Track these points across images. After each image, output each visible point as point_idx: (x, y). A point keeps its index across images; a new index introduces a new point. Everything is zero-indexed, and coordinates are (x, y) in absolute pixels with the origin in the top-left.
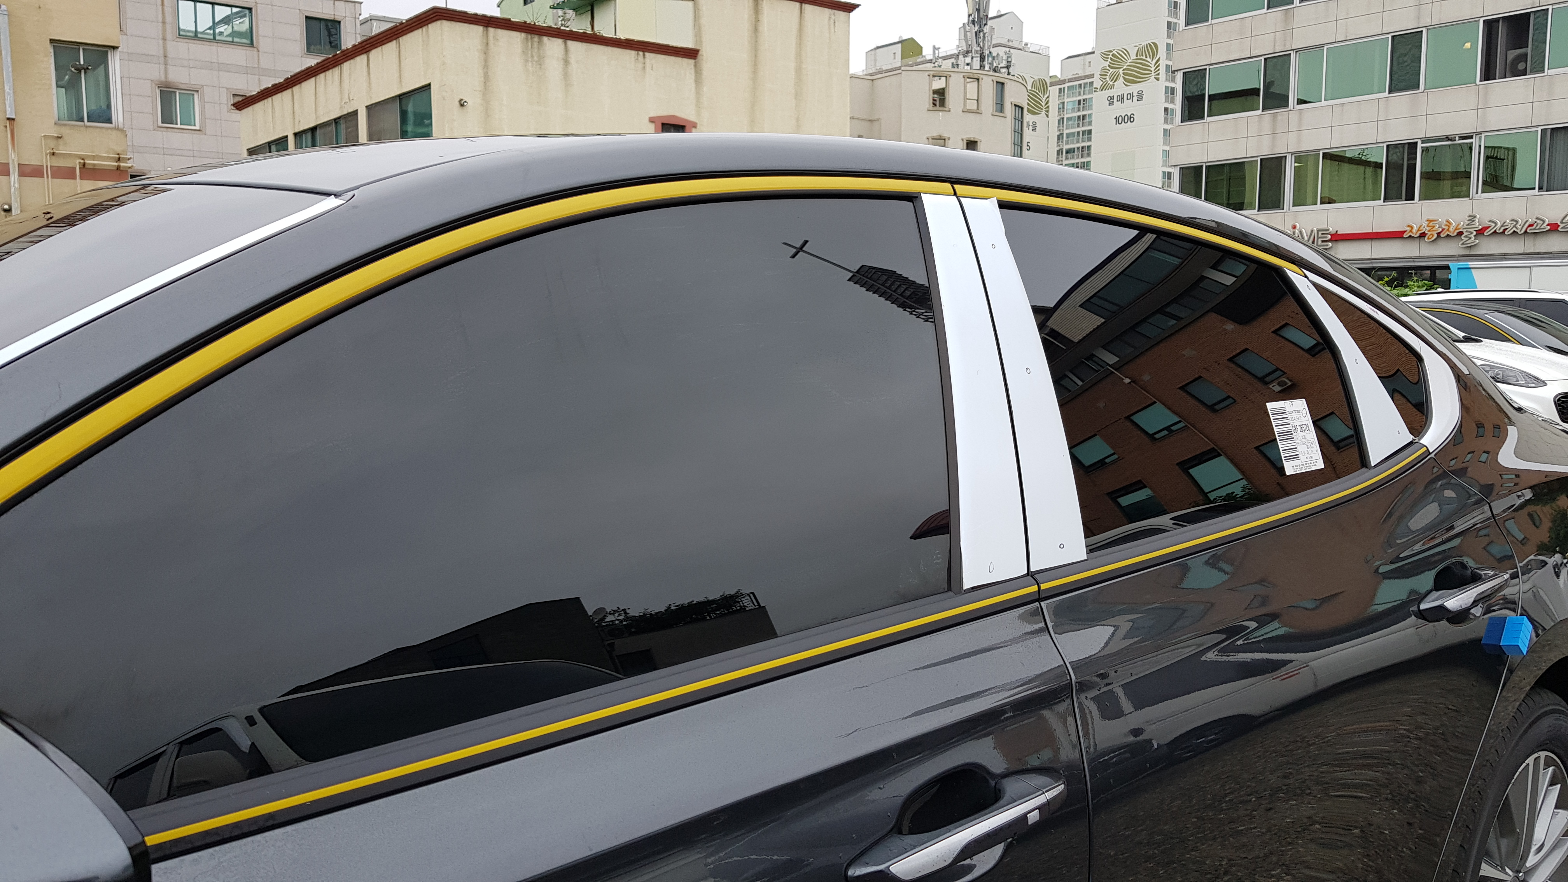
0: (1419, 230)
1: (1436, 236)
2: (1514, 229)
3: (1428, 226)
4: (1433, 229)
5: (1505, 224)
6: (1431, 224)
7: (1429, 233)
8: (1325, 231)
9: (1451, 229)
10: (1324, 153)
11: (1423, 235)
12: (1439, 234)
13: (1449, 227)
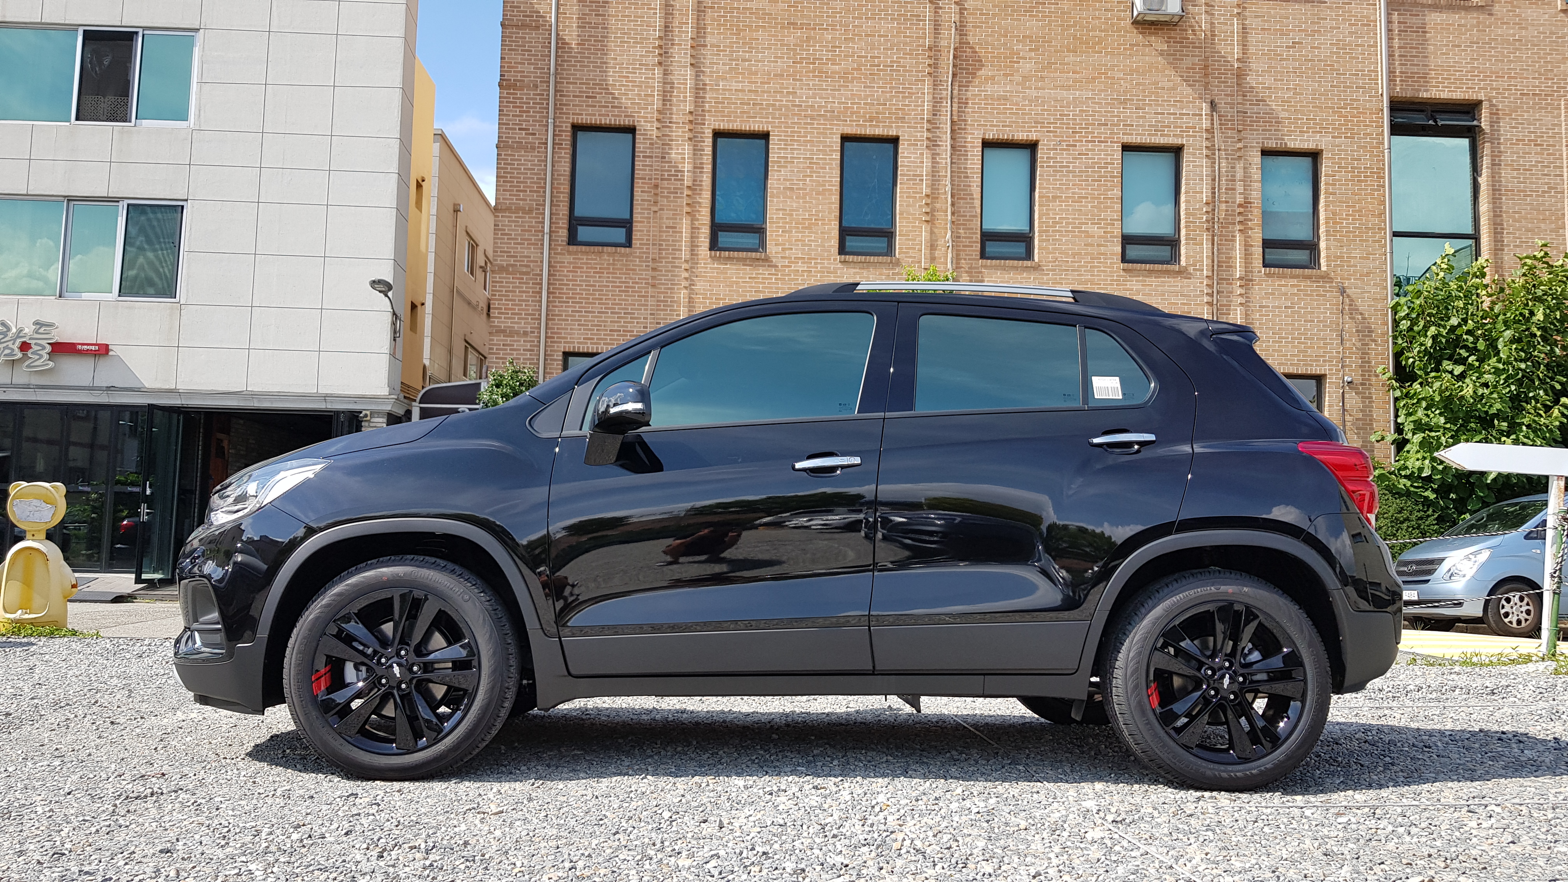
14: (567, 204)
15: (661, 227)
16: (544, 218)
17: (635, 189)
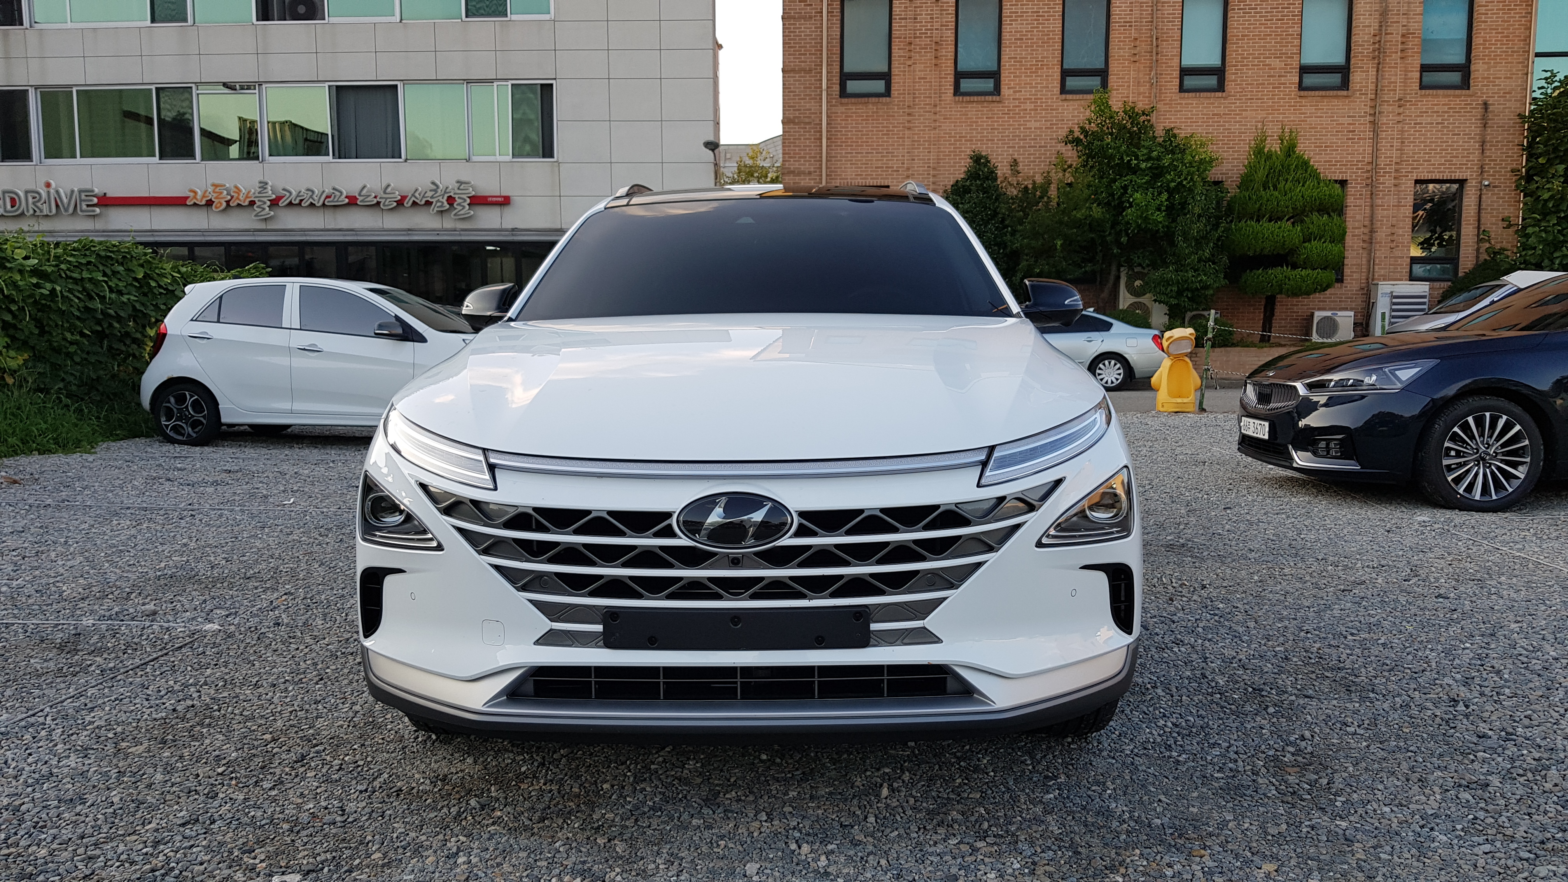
0: (204, 196)
1: (224, 204)
2: (311, 200)
3: (214, 192)
4: (221, 196)
5: (302, 194)
6: (217, 190)
7: (216, 201)
8: (89, 192)
9: (241, 197)
10: (77, 91)
11: (209, 203)
12: (228, 202)
13: (239, 195)
14: (839, 63)
15: (915, 79)
16: (821, 76)
17: (893, 47)
